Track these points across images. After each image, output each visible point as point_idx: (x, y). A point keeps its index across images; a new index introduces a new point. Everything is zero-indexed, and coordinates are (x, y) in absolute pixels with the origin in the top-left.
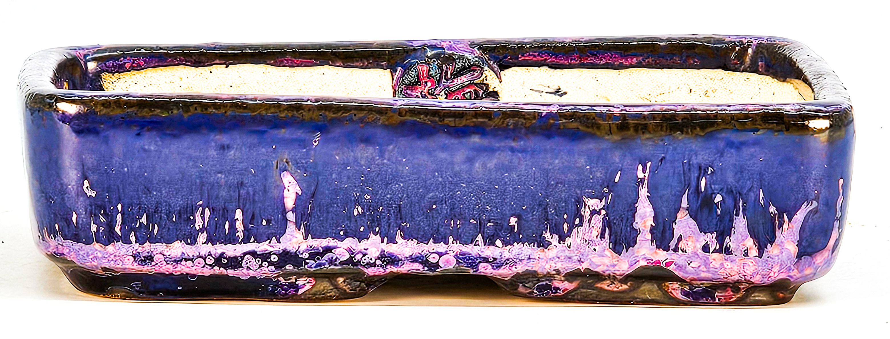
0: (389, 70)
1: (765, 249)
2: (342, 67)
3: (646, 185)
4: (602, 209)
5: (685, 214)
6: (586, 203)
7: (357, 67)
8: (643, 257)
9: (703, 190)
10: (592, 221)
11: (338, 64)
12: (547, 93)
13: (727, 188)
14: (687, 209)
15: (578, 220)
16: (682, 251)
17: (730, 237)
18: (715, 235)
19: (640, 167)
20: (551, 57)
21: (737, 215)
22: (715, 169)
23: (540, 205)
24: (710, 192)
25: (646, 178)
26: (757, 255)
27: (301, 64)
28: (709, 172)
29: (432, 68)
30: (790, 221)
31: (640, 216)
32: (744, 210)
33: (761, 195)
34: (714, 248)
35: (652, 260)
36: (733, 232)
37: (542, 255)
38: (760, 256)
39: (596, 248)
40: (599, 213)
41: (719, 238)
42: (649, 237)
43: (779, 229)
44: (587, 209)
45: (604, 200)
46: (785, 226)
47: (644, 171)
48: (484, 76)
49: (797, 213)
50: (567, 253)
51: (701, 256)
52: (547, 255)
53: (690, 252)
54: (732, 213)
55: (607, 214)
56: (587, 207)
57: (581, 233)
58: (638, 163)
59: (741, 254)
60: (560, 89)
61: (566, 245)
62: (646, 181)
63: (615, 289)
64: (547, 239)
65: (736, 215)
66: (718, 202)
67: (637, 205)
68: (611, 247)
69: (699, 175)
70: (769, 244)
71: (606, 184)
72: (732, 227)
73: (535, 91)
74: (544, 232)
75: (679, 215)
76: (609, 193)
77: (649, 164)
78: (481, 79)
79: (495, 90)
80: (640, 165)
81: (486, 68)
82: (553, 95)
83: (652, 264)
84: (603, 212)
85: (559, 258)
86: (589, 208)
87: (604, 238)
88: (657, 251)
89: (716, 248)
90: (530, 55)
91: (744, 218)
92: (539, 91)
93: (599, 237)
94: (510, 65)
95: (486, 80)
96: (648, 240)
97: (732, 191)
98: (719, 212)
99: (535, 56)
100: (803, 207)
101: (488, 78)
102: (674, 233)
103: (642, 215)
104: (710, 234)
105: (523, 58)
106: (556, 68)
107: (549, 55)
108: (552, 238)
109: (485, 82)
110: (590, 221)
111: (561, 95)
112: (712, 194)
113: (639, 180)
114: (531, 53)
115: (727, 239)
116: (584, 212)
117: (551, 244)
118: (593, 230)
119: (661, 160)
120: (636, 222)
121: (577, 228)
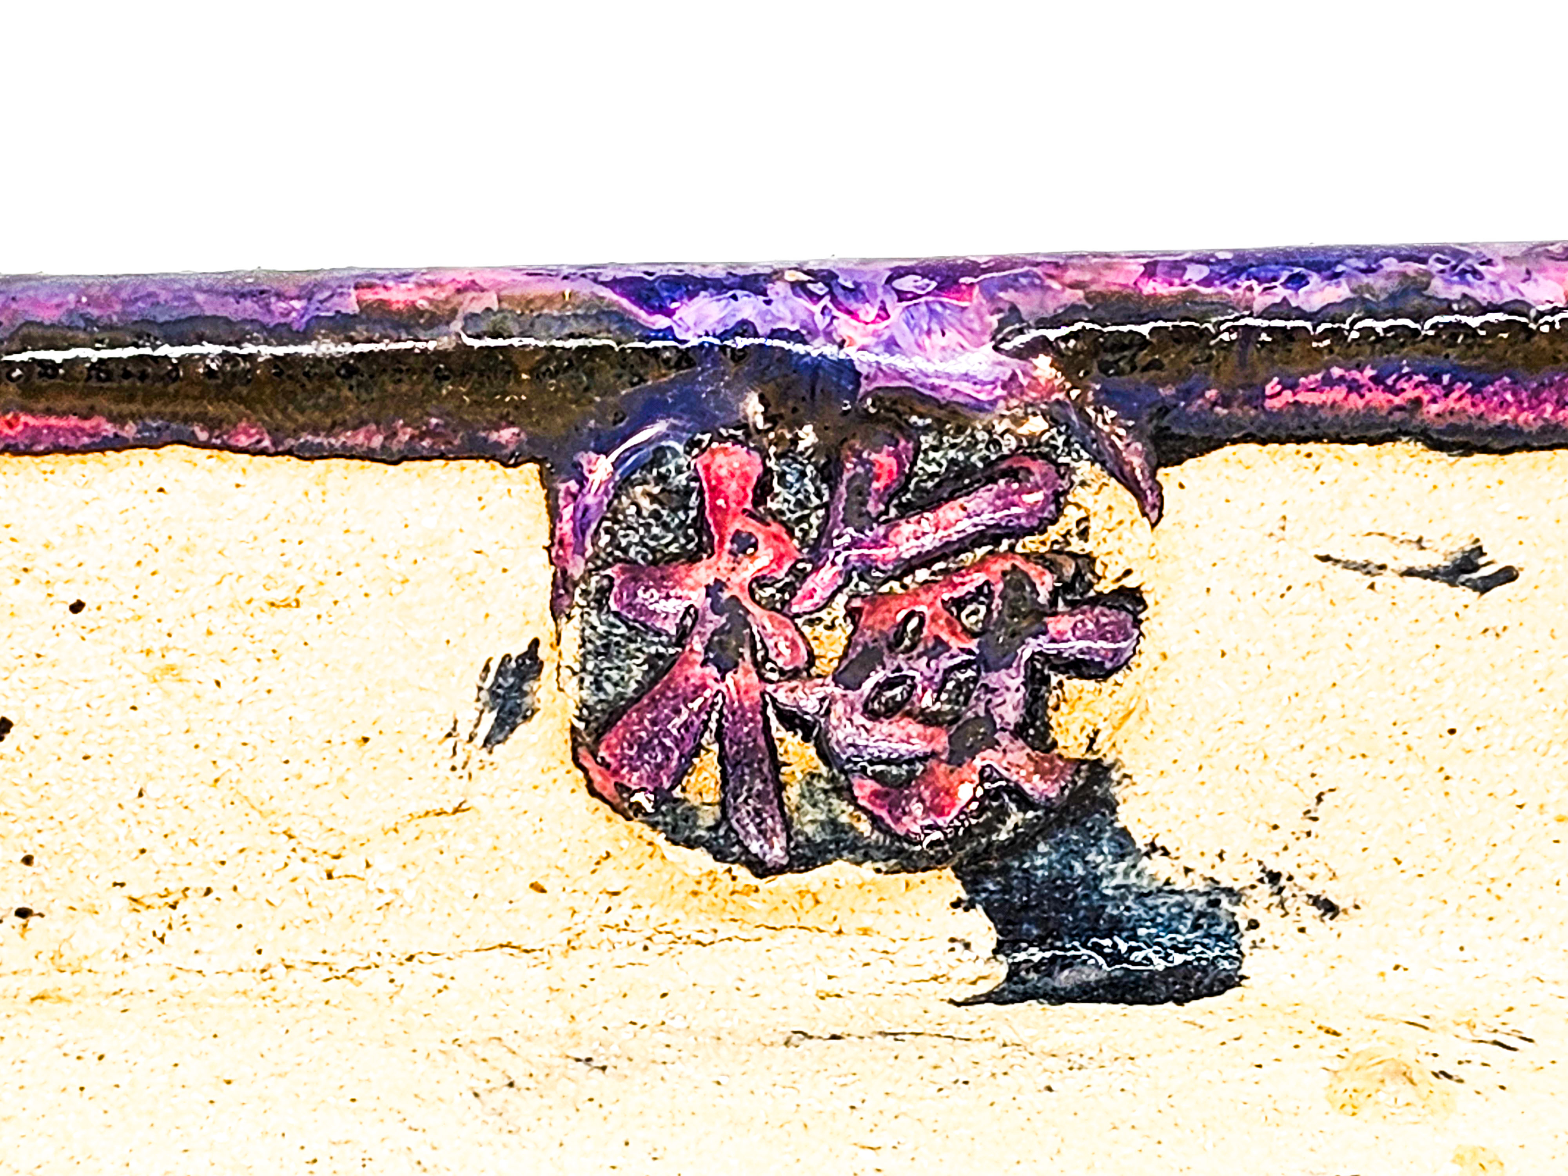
0: (531, 469)
2: (264, 452)
7: (348, 454)
11: (244, 441)
12: (1410, 572)
20: (1448, 390)
27: (35, 441)
29: (782, 475)
48: (1072, 514)
60: (1479, 551)
73: (1347, 565)
78: (1054, 532)
79: (1130, 582)
81: (1085, 469)
82: (1440, 587)
90: (1329, 382)
92: (1364, 568)
94: (1218, 432)
95: (1084, 534)
99: (1354, 387)
101: (1094, 525)
105: (1288, 395)
106: (1467, 450)
107: (1436, 378)
109: (1076, 545)
111: (1484, 586)
114: (1336, 372)
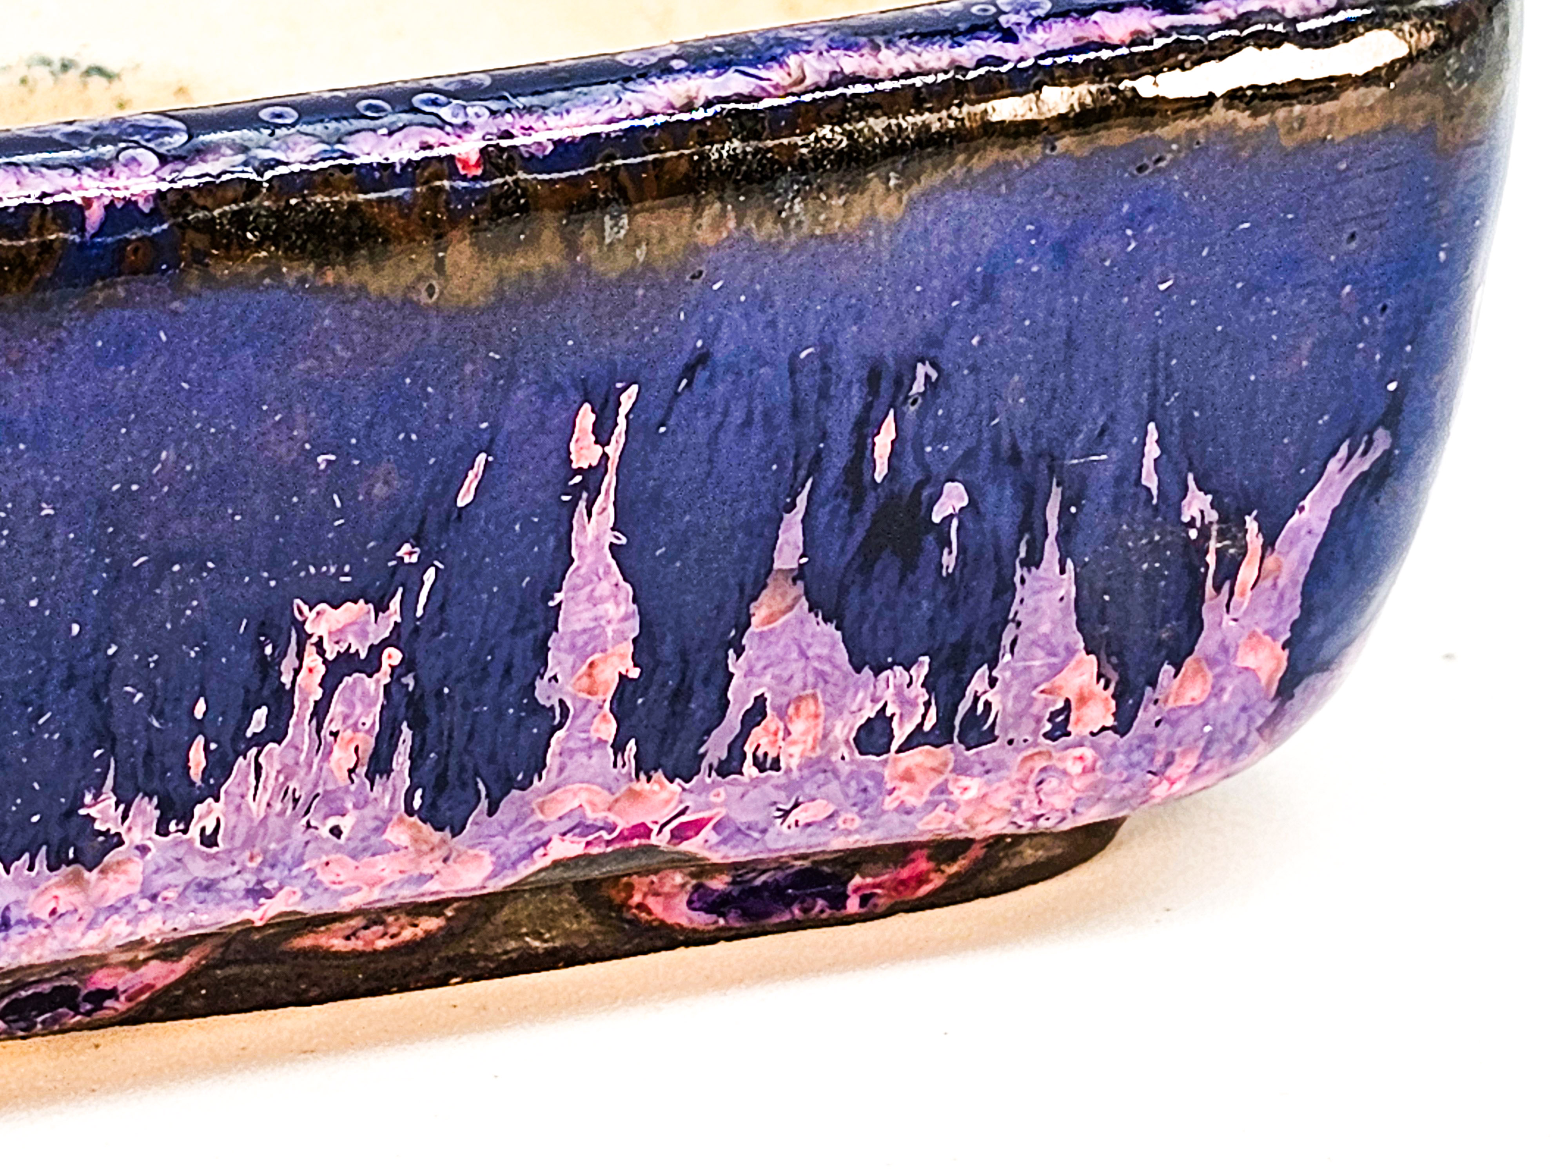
1: (1149, 689)
3: (605, 501)
4: (385, 643)
5: (789, 600)
6: (308, 628)
8: (568, 824)
9: (881, 472)
10: (336, 708)
13: (996, 448)
14: (799, 574)
15: (261, 714)
16: (760, 765)
17: (991, 669)
18: (922, 669)
19: (586, 417)
21: (1034, 560)
22: (948, 367)
23: (69, 681)
24: (915, 477)
25: (612, 467)
26: (1110, 722)
28: (918, 387)
30: (1269, 544)
31: (573, 647)
32: (1064, 537)
33: (1152, 451)
34: (910, 728)
35: (611, 829)
36: (1006, 641)
37: (67, 898)
38: (1123, 725)
39: (346, 824)
40: (371, 665)
41: (943, 683)
42: (609, 729)
43: (1218, 588)
44: (311, 658)
45: (395, 604)
46: (1247, 573)
47: (602, 436)
49: (1306, 503)
50: (199, 869)
51: (845, 769)
52: (95, 893)
53: (794, 763)
54: (1007, 559)
55: (407, 665)
56: (310, 650)
57: (270, 770)
58: (578, 399)
59: (1035, 732)
61: (194, 832)
62: (610, 480)
63: (381, 944)
64: (98, 826)
65: (1025, 563)
66: (948, 519)
67: (559, 597)
68: (417, 803)
69: (868, 407)
70: (1166, 667)
71: (411, 529)
72: (1006, 622)
74: (88, 798)
75: (759, 612)
76: (422, 566)
77: (627, 400)
80: (587, 406)
83: (609, 843)
84: (392, 657)
85: (154, 898)
86: (321, 652)
87: (388, 771)
88: (642, 785)
89: (920, 725)
91: (1063, 571)
93: (362, 770)
96: (601, 742)
97: (1015, 458)
98: (949, 560)
100: (1333, 465)
102: (730, 695)
103: (580, 641)
104: (898, 669)
108: (125, 817)
110: (320, 711)
112: (920, 486)
113: (578, 479)
115: (978, 683)
116: (297, 672)
117: (121, 843)
118: (336, 748)
119: (689, 371)
120: (549, 674)
121: (254, 751)
